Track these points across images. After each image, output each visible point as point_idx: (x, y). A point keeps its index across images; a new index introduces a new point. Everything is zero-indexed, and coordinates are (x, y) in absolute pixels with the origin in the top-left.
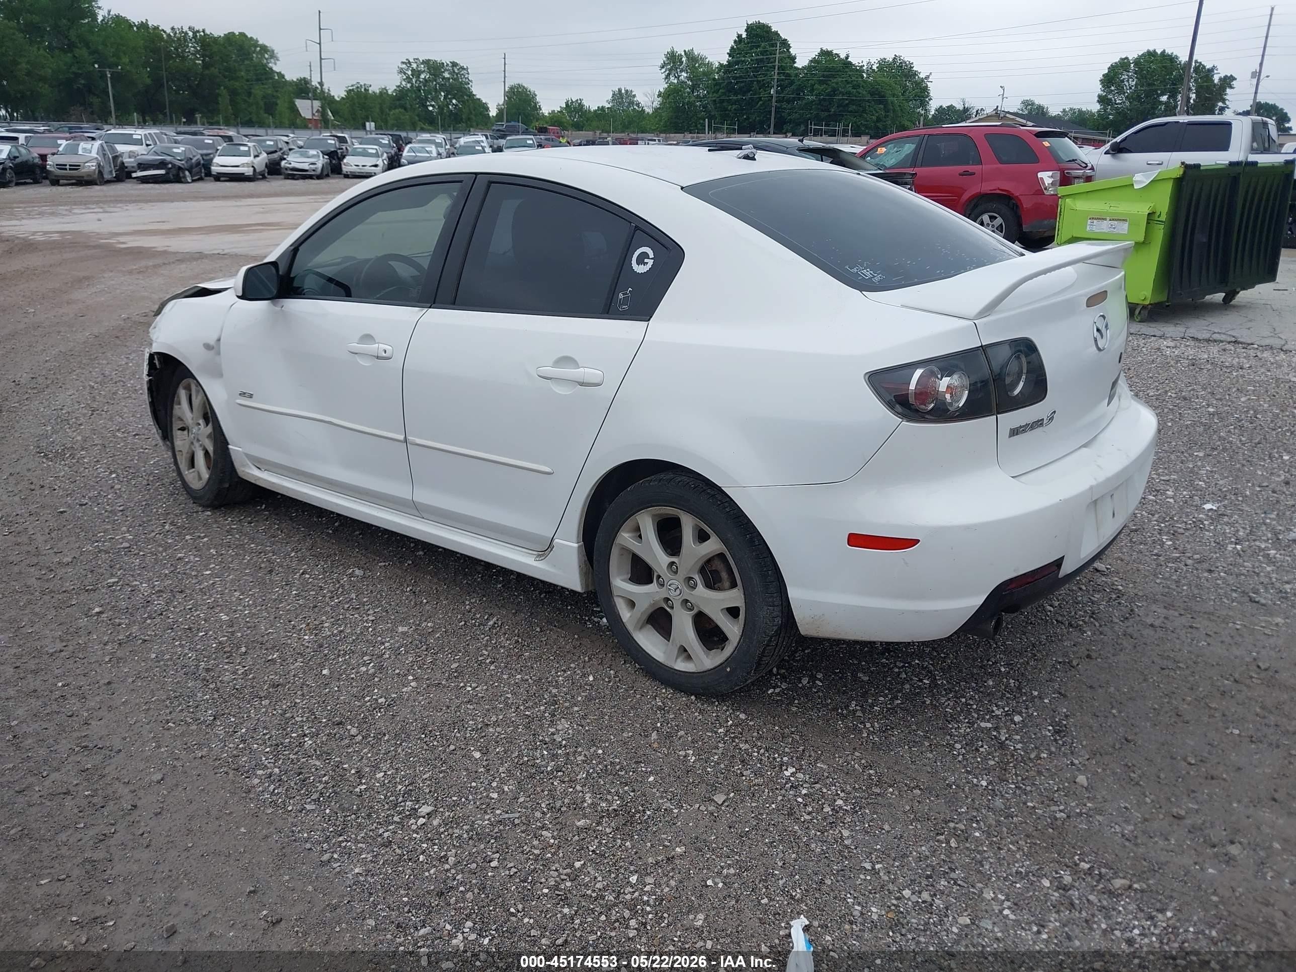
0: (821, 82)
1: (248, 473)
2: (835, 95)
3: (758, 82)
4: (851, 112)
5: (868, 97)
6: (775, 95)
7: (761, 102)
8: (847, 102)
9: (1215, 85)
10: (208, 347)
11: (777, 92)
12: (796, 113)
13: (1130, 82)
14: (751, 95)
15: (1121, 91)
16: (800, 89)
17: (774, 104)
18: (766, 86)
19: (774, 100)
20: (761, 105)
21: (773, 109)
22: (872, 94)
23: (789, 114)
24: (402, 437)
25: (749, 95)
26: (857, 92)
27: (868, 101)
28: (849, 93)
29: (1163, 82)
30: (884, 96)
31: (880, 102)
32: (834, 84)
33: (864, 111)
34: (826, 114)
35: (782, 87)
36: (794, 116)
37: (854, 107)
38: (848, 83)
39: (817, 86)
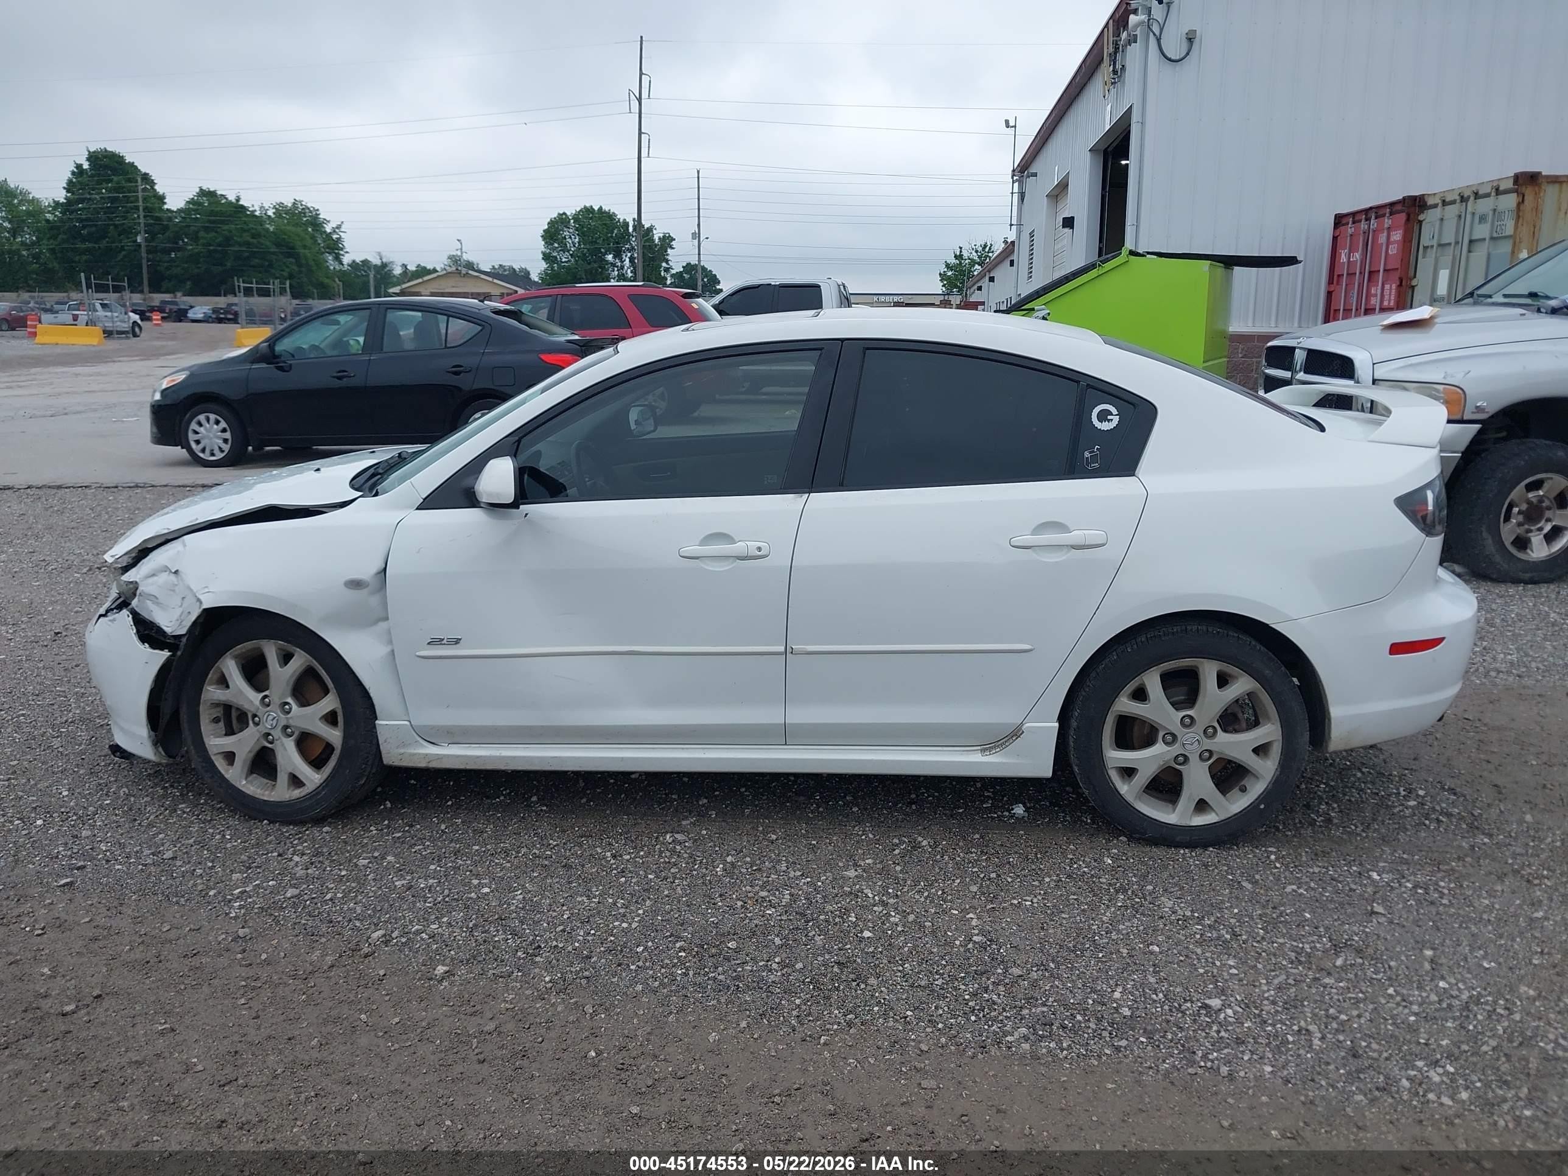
0: (207, 229)
1: (415, 754)
2: (230, 245)
3: (116, 226)
4: (253, 266)
5: (273, 249)
6: (143, 245)
7: (124, 253)
8: (247, 254)
9: (656, 245)
10: (355, 584)
11: (146, 240)
12: (177, 266)
13: (573, 240)
14: (108, 242)
15: (565, 249)
16: (177, 237)
17: (144, 255)
18: (129, 232)
19: (143, 249)
20: (125, 256)
21: (144, 262)
22: (278, 245)
23: (168, 268)
24: (782, 649)
25: (104, 244)
26: (259, 242)
27: (274, 253)
28: (248, 244)
29: (607, 240)
30: (293, 248)
31: (289, 255)
32: (225, 232)
33: (271, 266)
34: (220, 268)
35: (152, 235)
36: (177, 271)
37: (257, 261)
38: (245, 231)
39: (202, 234)
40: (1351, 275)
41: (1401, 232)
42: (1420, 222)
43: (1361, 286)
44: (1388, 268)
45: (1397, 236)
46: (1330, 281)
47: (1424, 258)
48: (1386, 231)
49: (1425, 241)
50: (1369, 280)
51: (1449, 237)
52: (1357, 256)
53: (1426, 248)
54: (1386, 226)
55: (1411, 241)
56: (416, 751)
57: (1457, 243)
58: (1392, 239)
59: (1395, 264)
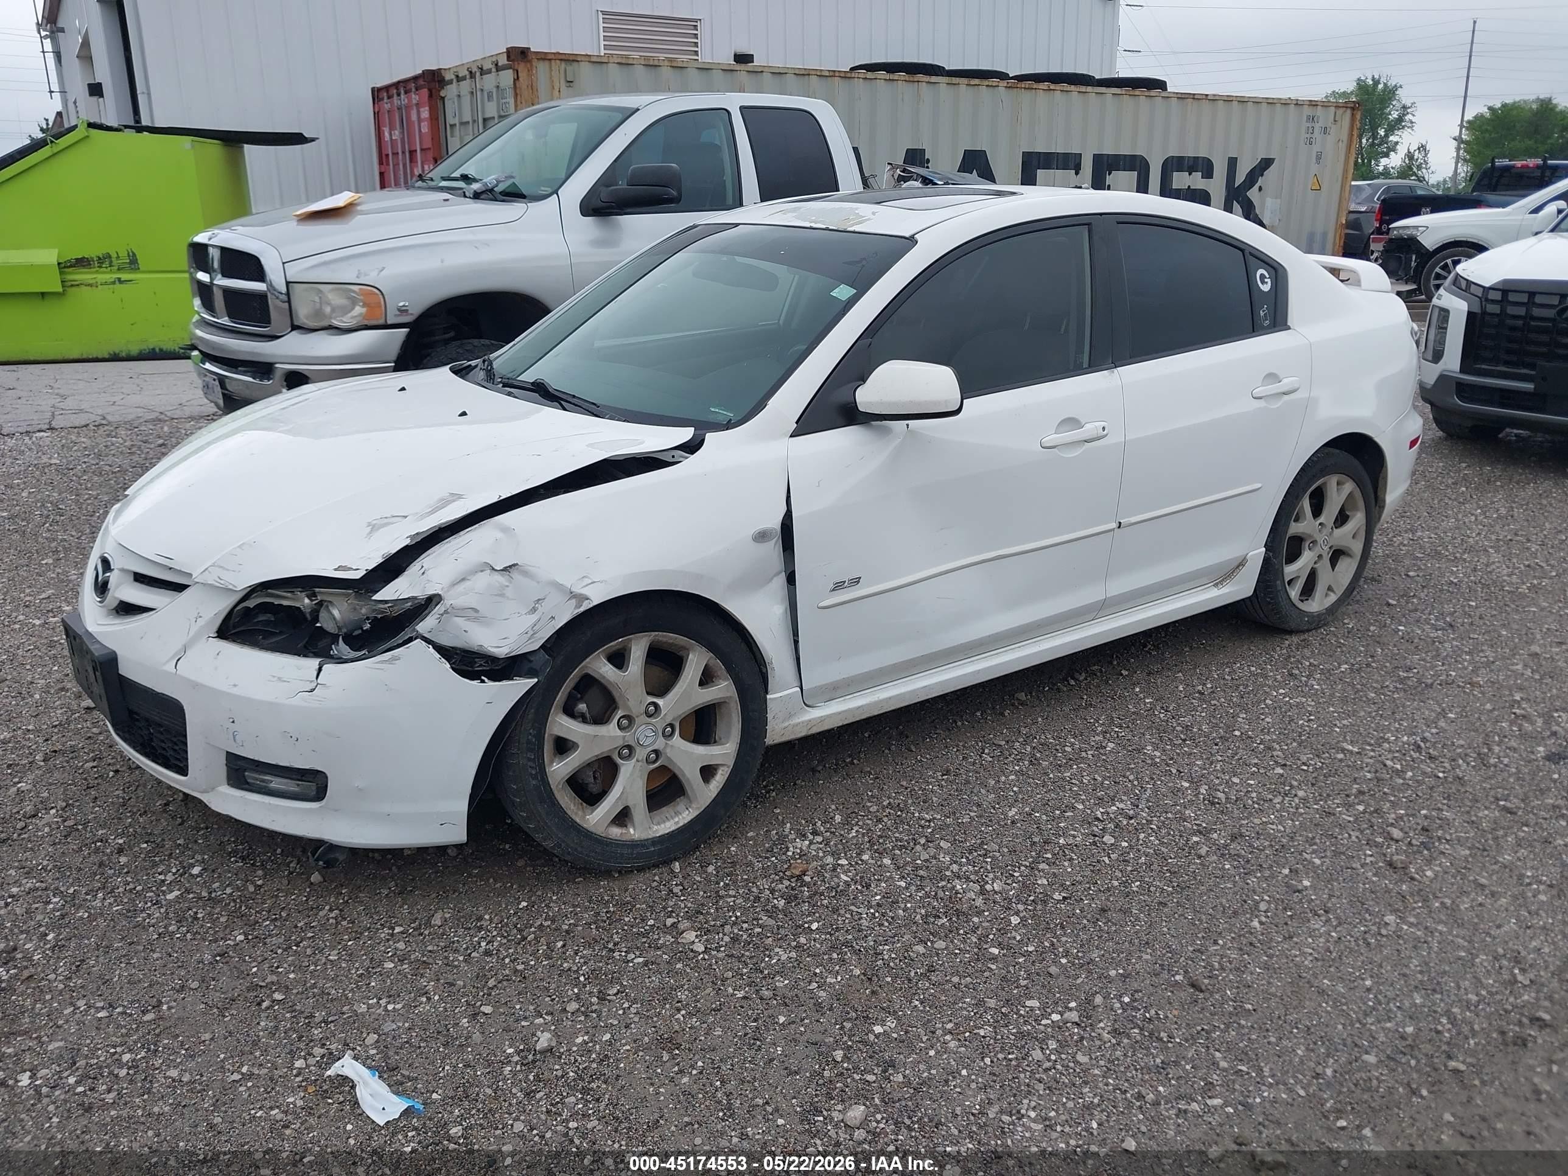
40: (395, 154)
41: (427, 108)
42: (443, 98)
43: (405, 165)
44: (424, 147)
45: (425, 113)
46: (381, 163)
47: (452, 137)
48: (415, 108)
49: (450, 120)
50: (411, 161)
51: (467, 117)
52: (396, 135)
53: (451, 126)
54: (414, 102)
55: (437, 119)
56: (800, 720)
57: (474, 121)
58: (422, 117)
59: (428, 144)
